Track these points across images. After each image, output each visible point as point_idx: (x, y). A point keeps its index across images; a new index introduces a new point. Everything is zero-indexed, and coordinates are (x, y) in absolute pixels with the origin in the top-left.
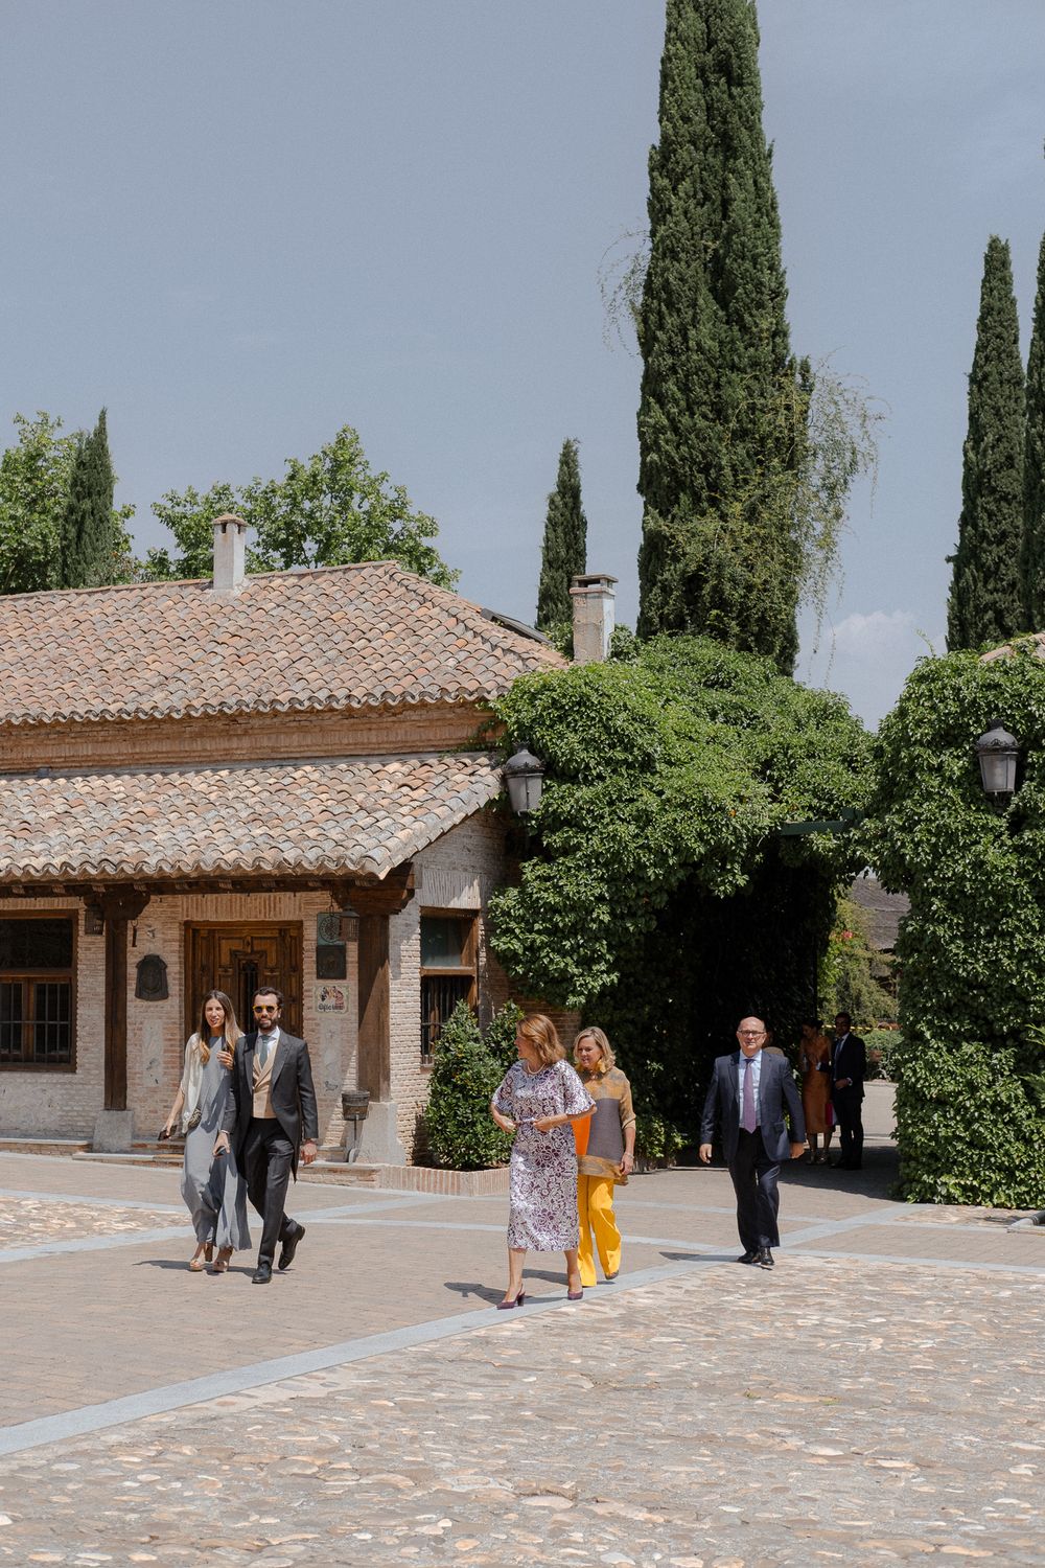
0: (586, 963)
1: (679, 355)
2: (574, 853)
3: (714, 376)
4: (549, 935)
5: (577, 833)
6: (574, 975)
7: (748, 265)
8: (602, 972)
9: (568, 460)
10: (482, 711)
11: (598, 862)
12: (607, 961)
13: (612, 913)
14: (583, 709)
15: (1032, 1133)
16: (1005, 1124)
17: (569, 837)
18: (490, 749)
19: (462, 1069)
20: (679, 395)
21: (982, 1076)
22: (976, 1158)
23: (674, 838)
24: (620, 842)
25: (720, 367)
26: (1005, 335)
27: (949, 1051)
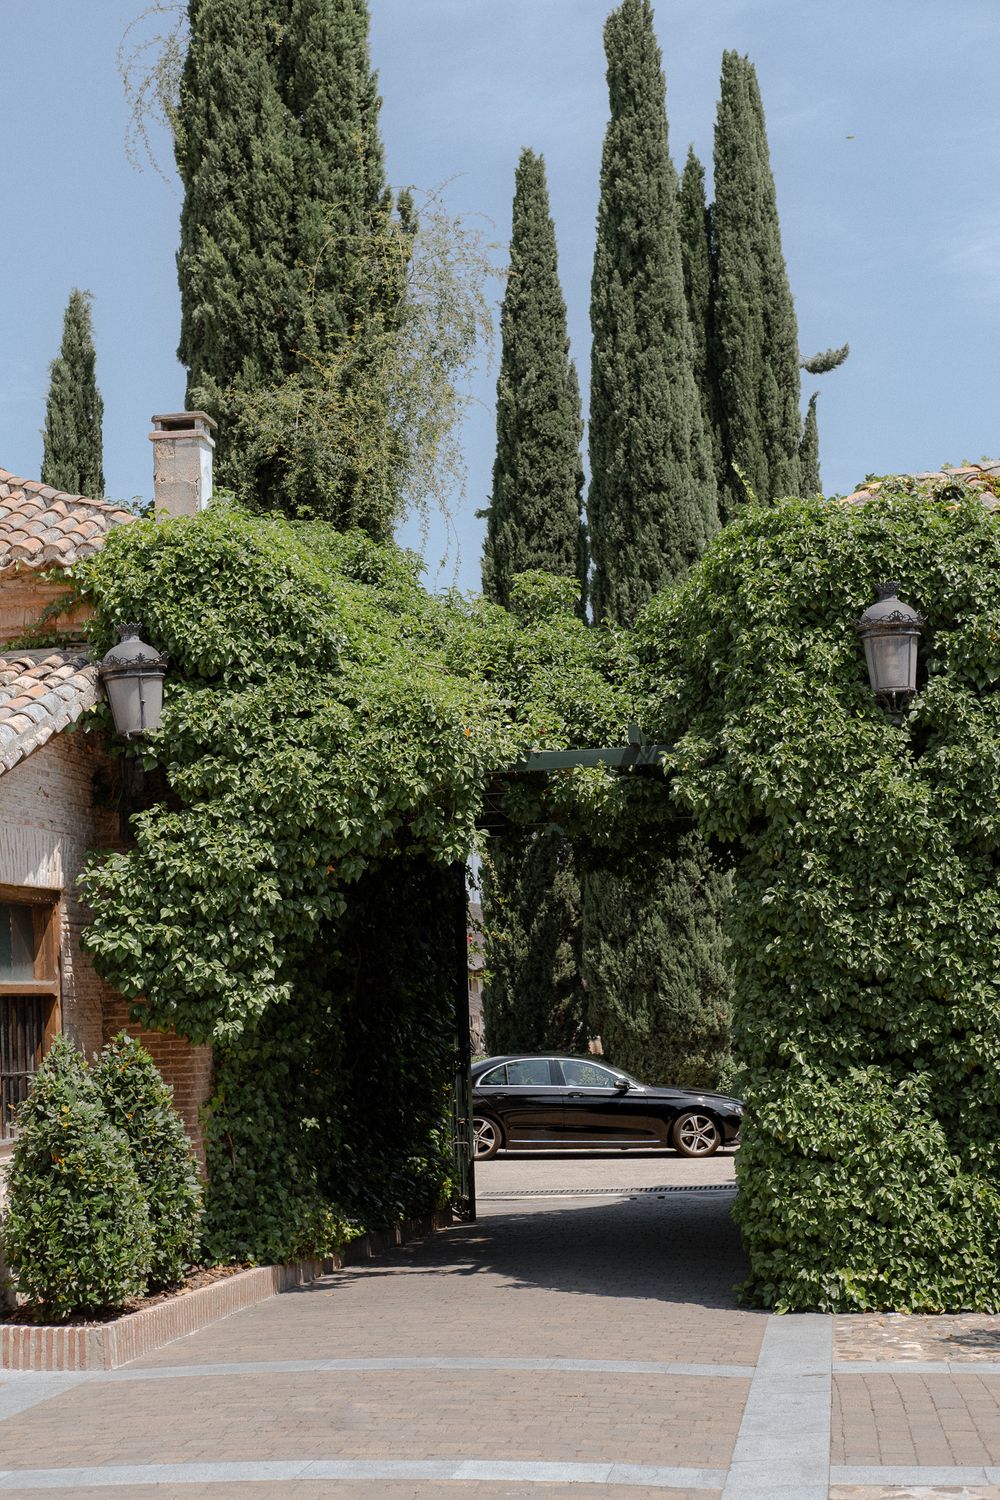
0: (243, 968)
1: (237, 174)
2: (220, 795)
3: (288, 202)
4: (185, 926)
5: (225, 764)
6: (225, 988)
7: (330, 58)
8: (268, 982)
9: (76, 319)
10: (51, 583)
11: (259, 810)
12: (273, 966)
13: (282, 891)
14: (227, 573)
15: (960, 1196)
16: (921, 1185)
17: (214, 770)
18: (65, 644)
19: (68, 1149)
20: (239, 226)
21: (884, 1116)
22: (882, 1240)
23: (380, 772)
24: (294, 779)
25: (295, 191)
26: (544, 260)
27: (832, 1080)
